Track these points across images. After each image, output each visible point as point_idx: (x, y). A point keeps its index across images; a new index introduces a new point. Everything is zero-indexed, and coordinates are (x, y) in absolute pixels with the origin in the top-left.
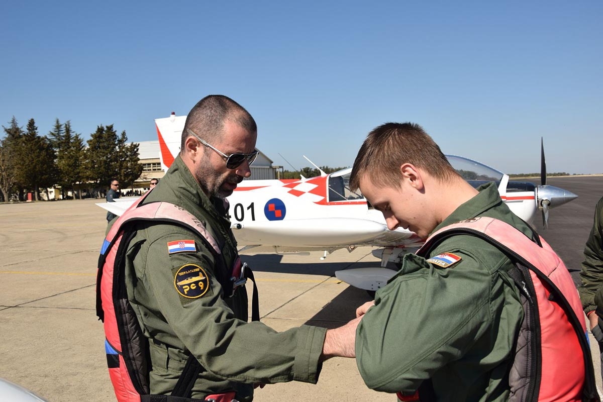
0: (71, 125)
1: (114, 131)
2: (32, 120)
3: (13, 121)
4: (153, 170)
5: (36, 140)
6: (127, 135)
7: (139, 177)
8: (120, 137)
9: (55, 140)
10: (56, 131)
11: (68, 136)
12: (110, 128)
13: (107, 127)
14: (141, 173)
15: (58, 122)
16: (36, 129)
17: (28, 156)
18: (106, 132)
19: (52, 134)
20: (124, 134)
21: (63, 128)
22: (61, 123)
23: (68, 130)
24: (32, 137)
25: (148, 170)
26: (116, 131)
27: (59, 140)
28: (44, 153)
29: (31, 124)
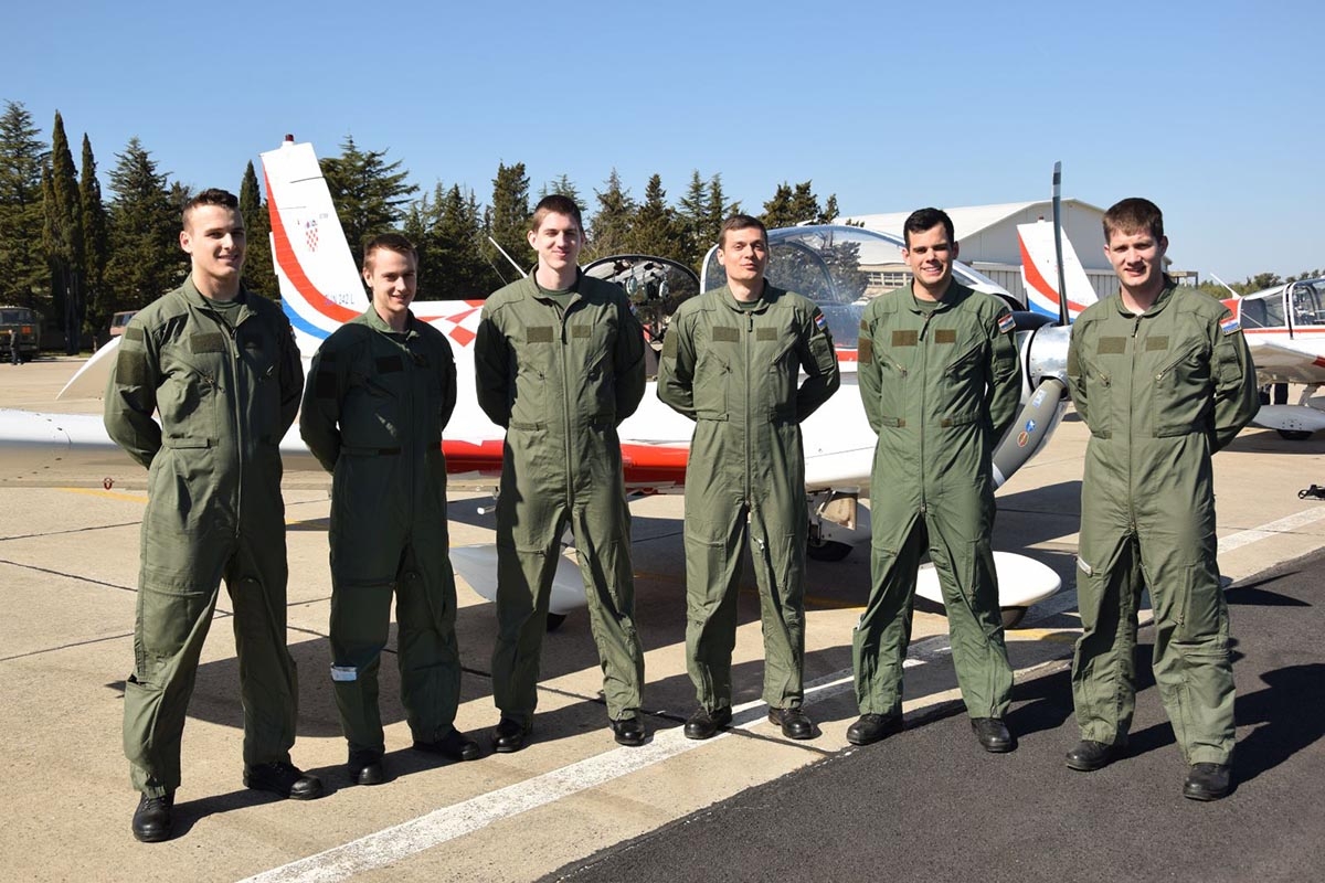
0: (721, 182)
1: (812, 195)
2: (657, 176)
3: (613, 179)
4: (886, 284)
5: (663, 217)
6: (839, 205)
7: (861, 296)
8: (824, 208)
9: (690, 216)
10: (692, 198)
11: (717, 207)
12: (804, 189)
13: (798, 187)
14: (865, 288)
15: (696, 177)
16: (663, 195)
17: (648, 249)
18: (796, 198)
19: (686, 203)
20: (832, 202)
21: (708, 192)
22: (702, 180)
23: (717, 196)
24: (654, 212)
25: (876, 283)
26: (815, 196)
27: (698, 215)
28: (677, 243)
29: (655, 185)
